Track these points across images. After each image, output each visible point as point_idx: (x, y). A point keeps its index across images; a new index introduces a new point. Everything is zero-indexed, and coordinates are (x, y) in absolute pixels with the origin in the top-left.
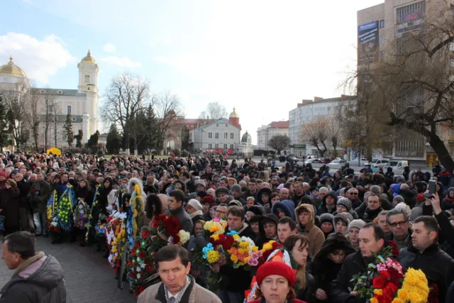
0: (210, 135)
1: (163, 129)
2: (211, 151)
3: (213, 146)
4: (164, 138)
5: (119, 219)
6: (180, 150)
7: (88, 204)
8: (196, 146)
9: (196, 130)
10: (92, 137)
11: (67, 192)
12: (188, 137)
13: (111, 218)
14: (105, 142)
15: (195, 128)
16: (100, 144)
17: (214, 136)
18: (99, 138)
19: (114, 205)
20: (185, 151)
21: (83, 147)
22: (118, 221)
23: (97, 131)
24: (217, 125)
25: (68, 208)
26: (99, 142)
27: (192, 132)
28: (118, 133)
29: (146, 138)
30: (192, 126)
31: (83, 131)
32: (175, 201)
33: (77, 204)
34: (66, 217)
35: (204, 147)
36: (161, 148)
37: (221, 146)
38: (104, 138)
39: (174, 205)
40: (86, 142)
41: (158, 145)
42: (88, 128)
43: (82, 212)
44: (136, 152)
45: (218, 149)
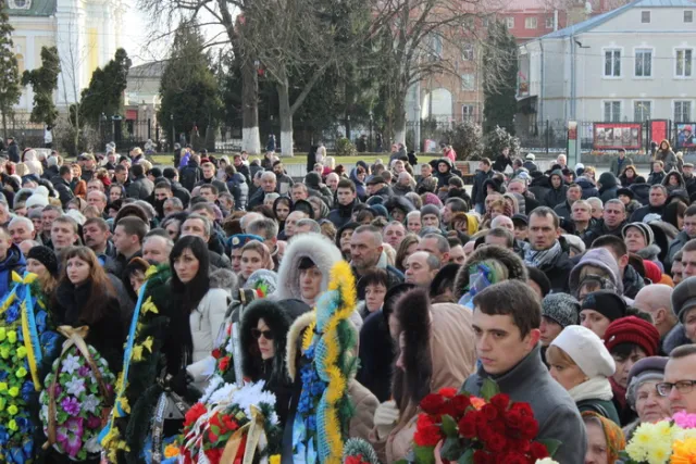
0: (613, 64)
1: (403, 41)
2: (618, 131)
3: (627, 112)
4: (406, 79)
5: (236, 408)
6: (478, 130)
7: (102, 352)
8: (547, 113)
9: (550, 42)
10: (98, 75)
11: (14, 303)
12: (511, 72)
13: (202, 410)
14: (155, 100)
15: (543, 30)
16: (134, 109)
17: (628, 66)
18: (130, 83)
19: (219, 353)
20: (500, 131)
21: (63, 122)
22: (232, 421)
23: (121, 54)
24: (646, 18)
25: (22, 372)
26: (129, 98)
27: (532, 52)
28: (207, 58)
29: (330, 78)
30: (530, 24)
31: (62, 54)
32: (515, 333)
33: (57, 353)
34: (12, 409)
35: (586, 115)
36: (398, 120)
37: (662, 111)
38: (148, 83)
39: (507, 351)
40: (75, 98)
41: (379, 110)
42: (82, 41)
43: (76, 386)
44: (287, 139)
45: (648, 124)
